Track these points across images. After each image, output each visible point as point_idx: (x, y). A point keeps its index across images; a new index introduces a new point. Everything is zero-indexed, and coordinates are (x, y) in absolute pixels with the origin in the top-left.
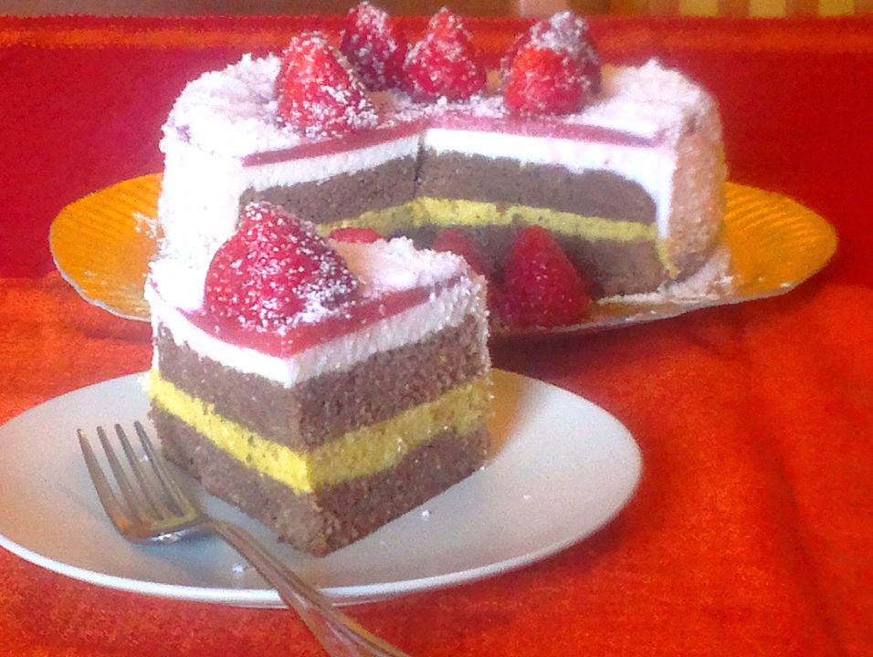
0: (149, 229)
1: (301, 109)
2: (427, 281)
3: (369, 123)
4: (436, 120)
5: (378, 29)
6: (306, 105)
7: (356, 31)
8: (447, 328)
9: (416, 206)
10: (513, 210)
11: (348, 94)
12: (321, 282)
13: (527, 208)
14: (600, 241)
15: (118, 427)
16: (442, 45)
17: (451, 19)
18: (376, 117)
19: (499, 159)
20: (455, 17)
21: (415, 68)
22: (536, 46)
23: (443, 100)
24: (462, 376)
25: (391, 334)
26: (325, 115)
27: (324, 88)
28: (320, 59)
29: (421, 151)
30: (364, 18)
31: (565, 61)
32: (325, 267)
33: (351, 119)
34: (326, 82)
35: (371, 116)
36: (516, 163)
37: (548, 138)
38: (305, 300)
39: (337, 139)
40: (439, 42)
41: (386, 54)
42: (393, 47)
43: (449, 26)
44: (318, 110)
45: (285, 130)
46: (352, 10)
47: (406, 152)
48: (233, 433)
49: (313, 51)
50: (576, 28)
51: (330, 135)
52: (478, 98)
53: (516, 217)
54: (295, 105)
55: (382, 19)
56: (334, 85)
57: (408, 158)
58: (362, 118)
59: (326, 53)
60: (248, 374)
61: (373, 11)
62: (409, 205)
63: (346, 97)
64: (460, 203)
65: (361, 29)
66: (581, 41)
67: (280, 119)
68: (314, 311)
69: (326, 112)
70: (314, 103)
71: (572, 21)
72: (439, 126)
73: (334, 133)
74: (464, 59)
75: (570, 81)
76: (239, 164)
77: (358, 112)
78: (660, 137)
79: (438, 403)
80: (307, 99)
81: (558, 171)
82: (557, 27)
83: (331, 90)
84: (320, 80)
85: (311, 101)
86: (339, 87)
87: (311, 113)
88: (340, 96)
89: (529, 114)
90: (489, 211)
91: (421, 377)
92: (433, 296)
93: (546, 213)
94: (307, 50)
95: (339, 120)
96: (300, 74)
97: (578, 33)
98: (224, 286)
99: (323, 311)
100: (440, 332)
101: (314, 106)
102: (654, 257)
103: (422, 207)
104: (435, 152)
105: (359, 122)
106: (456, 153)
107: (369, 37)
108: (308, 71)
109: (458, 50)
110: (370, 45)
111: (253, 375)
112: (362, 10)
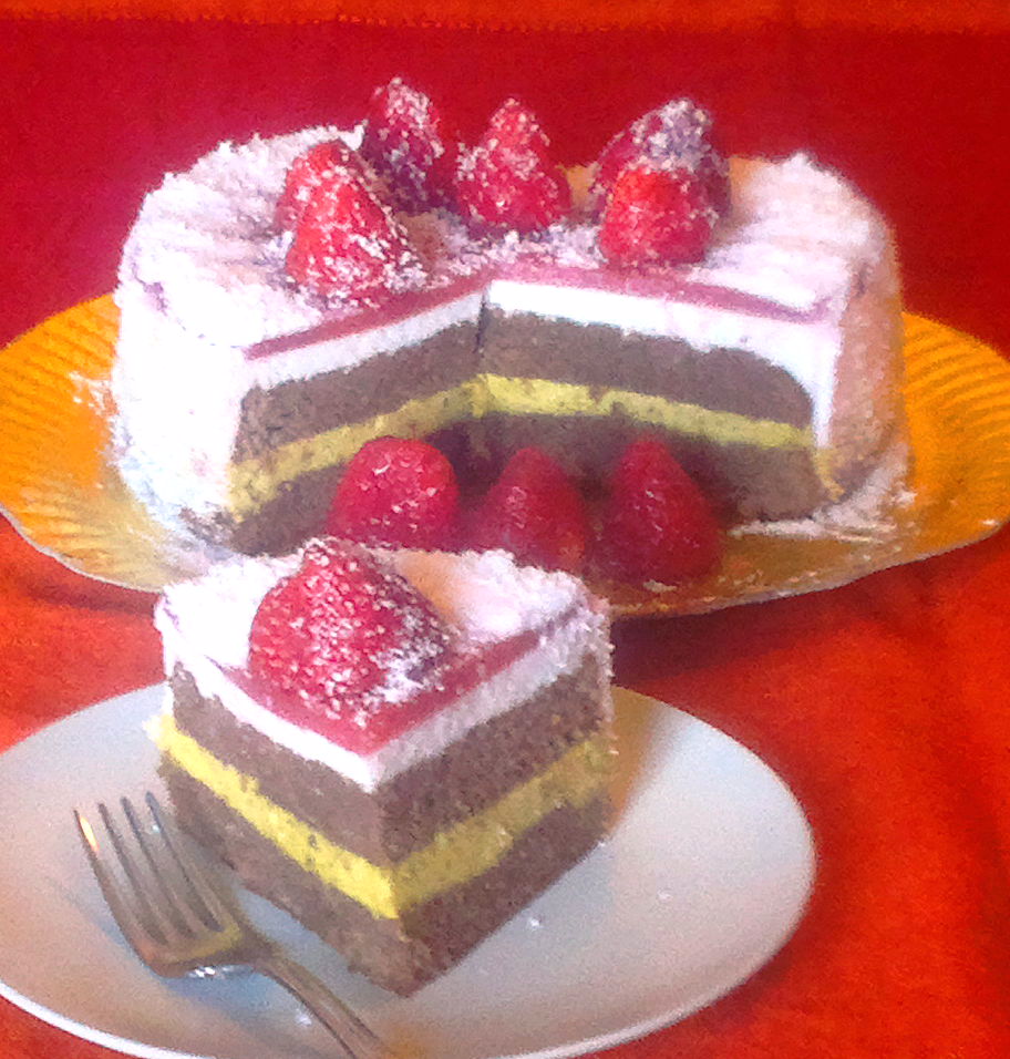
0: (93, 399)
1: (320, 266)
2: (536, 621)
3: (414, 285)
4: (505, 269)
5: (417, 124)
6: (328, 261)
7: (386, 123)
8: (561, 678)
9: (477, 388)
10: (611, 397)
11: (385, 244)
12: (406, 645)
13: (631, 395)
14: (733, 446)
15: (125, 802)
16: (510, 156)
17: (523, 118)
18: (424, 275)
19: (593, 326)
20: (527, 116)
21: (471, 187)
22: (644, 166)
23: (512, 237)
24: (578, 734)
25: (493, 699)
26: (355, 277)
27: (353, 238)
28: (346, 196)
29: (484, 310)
30: (395, 105)
31: (684, 188)
32: (411, 622)
33: (391, 281)
34: (356, 230)
35: (417, 274)
36: (616, 332)
37: (663, 300)
38: (387, 670)
39: (372, 309)
40: (506, 151)
41: (428, 160)
42: (439, 150)
43: (520, 128)
44: (345, 269)
45: (300, 299)
46: (378, 91)
47: (464, 316)
48: (284, 824)
49: (337, 187)
50: (695, 124)
51: (362, 304)
52: (560, 228)
53: (615, 406)
54: (312, 260)
55: (424, 108)
56: (365, 233)
57: (466, 323)
58: (405, 279)
59: (355, 188)
60: (310, 762)
61: (410, 97)
62: (466, 386)
63: (384, 251)
64: (537, 383)
65: (392, 122)
66: (703, 143)
67: (290, 279)
68: (399, 687)
69: (357, 272)
70: (339, 258)
71: (689, 114)
72: (508, 276)
73: (367, 301)
74: (542, 175)
75: (693, 216)
76: (239, 356)
77: (398, 269)
78: (819, 310)
79: (549, 776)
80: (328, 253)
81: (675, 346)
82: (671, 124)
83: (362, 241)
84: (346, 226)
85: (334, 257)
86: (373, 236)
87: (334, 273)
88: (374, 250)
89: (635, 263)
90: (578, 396)
91: (529, 747)
92: (543, 641)
93: (658, 402)
94: (327, 185)
95: (375, 284)
96: (319, 218)
97: (699, 131)
98: (277, 647)
99: (410, 684)
100: (553, 685)
101: (338, 263)
102: (808, 471)
103: (484, 385)
104: (502, 312)
105: (402, 284)
106: (532, 316)
107: (405, 134)
108: (332, 213)
109: (532, 163)
110: (406, 145)
111: (317, 763)
112: (393, 94)
